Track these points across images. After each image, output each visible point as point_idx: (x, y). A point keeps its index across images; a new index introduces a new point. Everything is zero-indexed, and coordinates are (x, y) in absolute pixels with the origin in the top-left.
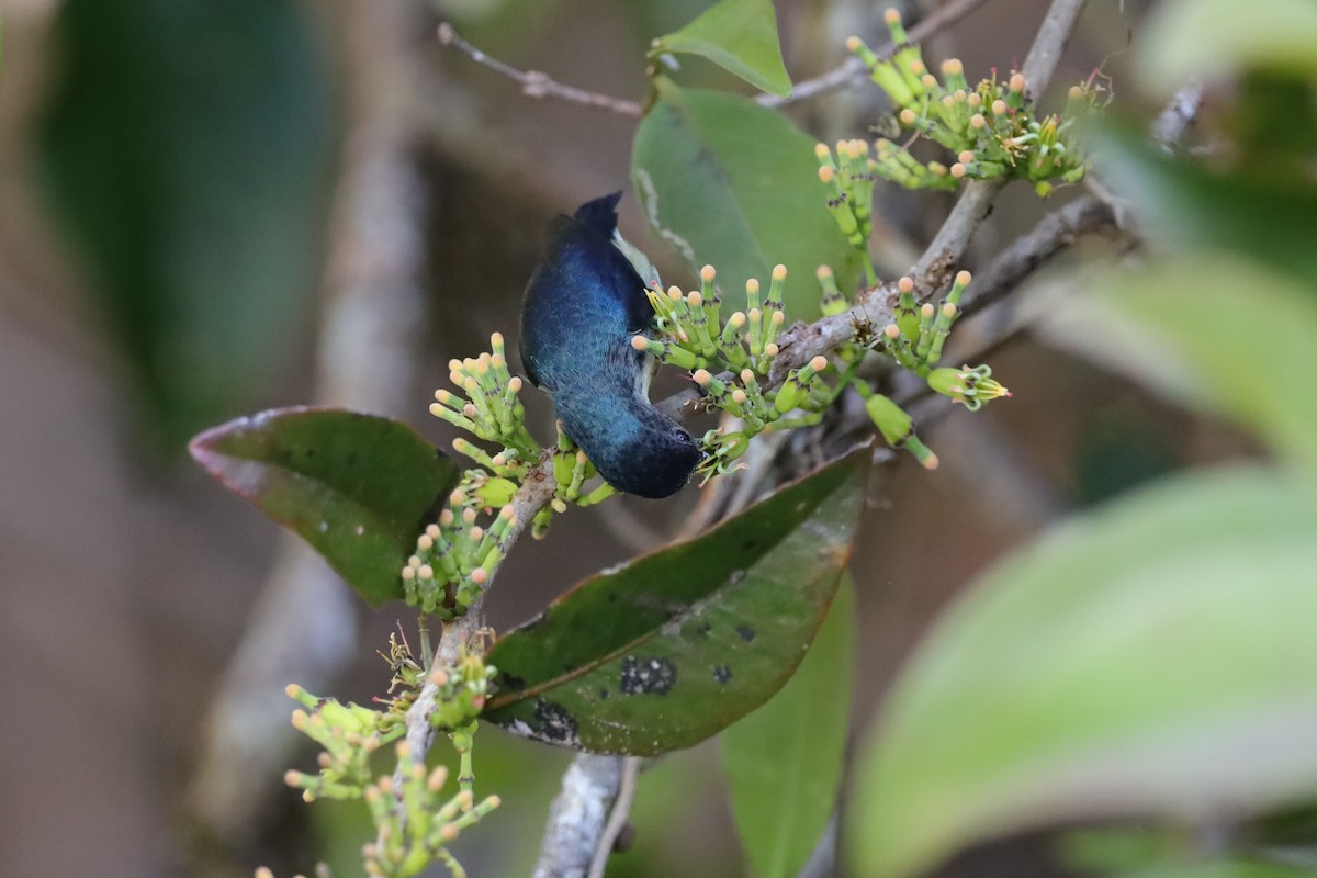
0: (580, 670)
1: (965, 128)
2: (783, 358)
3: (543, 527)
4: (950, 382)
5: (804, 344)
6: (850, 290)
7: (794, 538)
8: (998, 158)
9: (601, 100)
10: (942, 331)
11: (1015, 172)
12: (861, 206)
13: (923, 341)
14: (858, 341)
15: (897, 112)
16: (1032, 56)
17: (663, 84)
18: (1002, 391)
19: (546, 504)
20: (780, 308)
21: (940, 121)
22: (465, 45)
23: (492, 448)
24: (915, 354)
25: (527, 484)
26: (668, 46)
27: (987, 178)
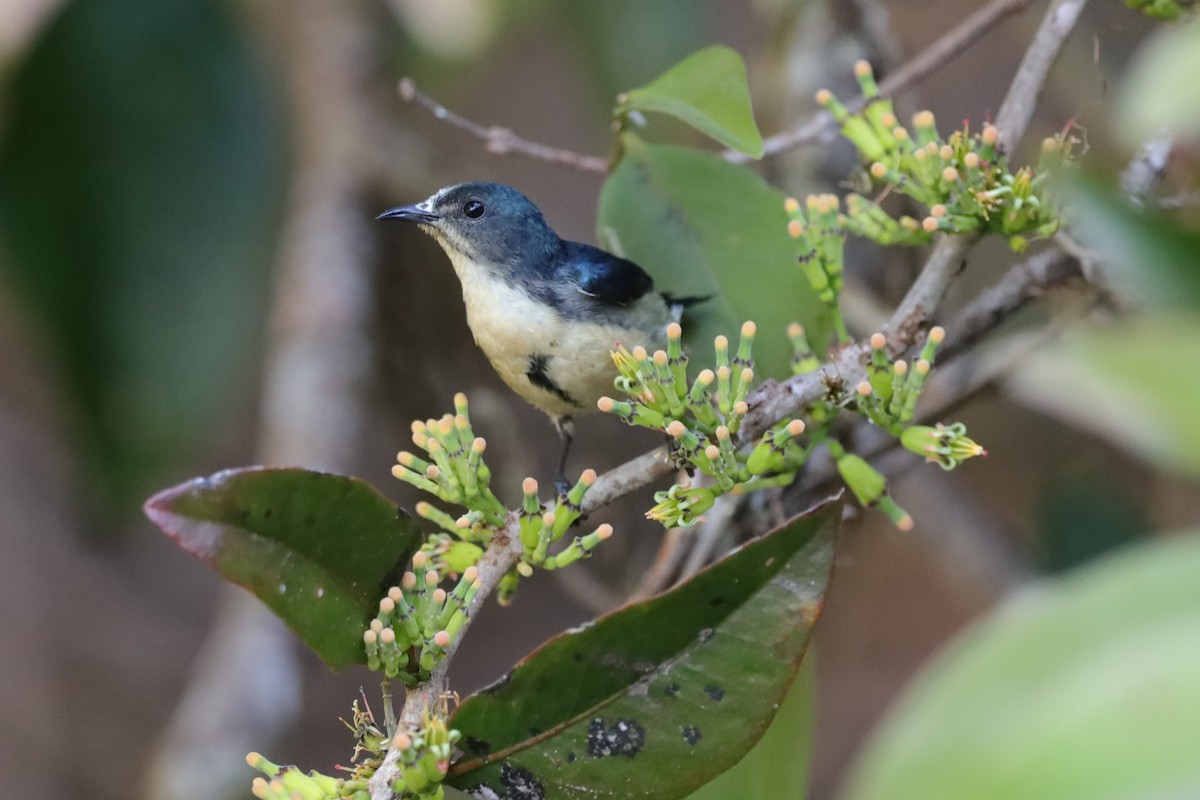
0: (547, 733)
1: (937, 181)
2: (753, 417)
3: (509, 593)
4: (924, 441)
5: (774, 403)
6: (822, 346)
7: (762, 594)
8: (971, 212)
9: (566, 156)
10: (915, 388)
11: (989, 226)
12: (833, 262)
13: (896, 399)
14: (829, 399)
15: (868, 167)
16: (1005, 109)
17: (630, 140)
18: (977, 450)
19: (512, 568)
20: (749, 365)
21: (911, 174)
22: (427, 101)
23: (456, 510)
24: (887, 411)
25: (492, 548)
26: (636, 101)
27: (960, 232)
